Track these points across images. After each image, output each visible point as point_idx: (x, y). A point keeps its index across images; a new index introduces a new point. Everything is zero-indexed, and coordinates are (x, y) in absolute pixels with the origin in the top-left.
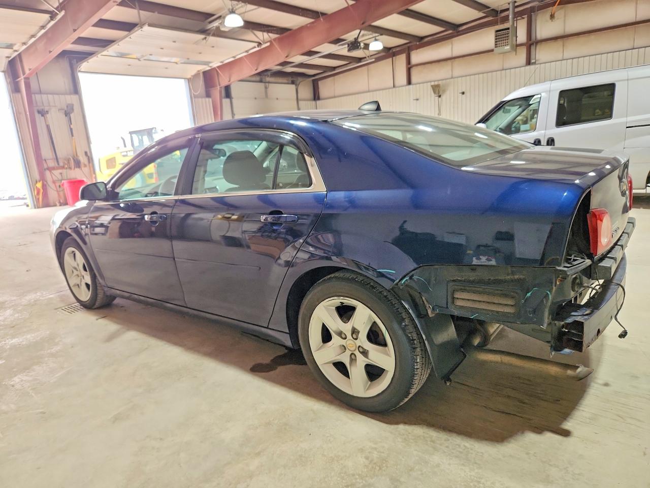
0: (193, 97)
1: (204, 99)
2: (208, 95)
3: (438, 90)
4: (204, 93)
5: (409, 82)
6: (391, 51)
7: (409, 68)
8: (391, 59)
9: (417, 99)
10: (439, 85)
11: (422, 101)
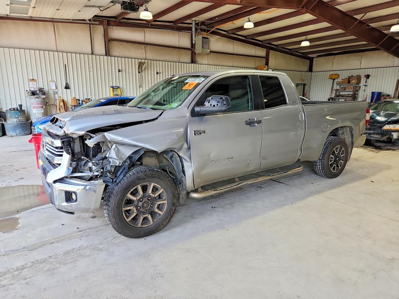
3: (140, 67)
5: (109, 53)
7: (109, 41)
9: (119, 71)
10: (144, 63)
11: (124, 73)
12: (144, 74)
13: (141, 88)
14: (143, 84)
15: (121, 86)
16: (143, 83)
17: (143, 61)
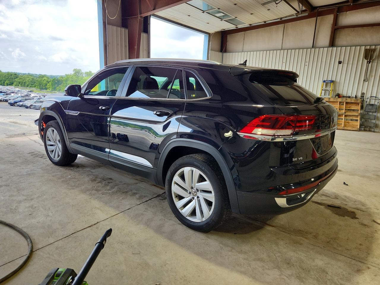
0: (106, 23)
1: (119, 28)
2: (124, 24)
3: (369, 55)
4: (120, 21)
5: (332, 44)
6: (316, 11)
7: (336, 29)
8: (316, 18)
9: (340, 63)
10: (374, 50)
11: (346, 65)
12: (376, 64)
13: (367, 82)
14: (372, 77)
15: (338, 80)
16: (372, 75)
17: (373, 47)
